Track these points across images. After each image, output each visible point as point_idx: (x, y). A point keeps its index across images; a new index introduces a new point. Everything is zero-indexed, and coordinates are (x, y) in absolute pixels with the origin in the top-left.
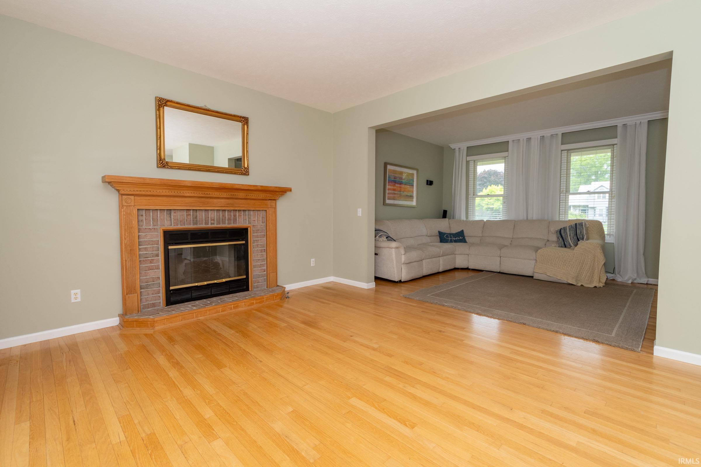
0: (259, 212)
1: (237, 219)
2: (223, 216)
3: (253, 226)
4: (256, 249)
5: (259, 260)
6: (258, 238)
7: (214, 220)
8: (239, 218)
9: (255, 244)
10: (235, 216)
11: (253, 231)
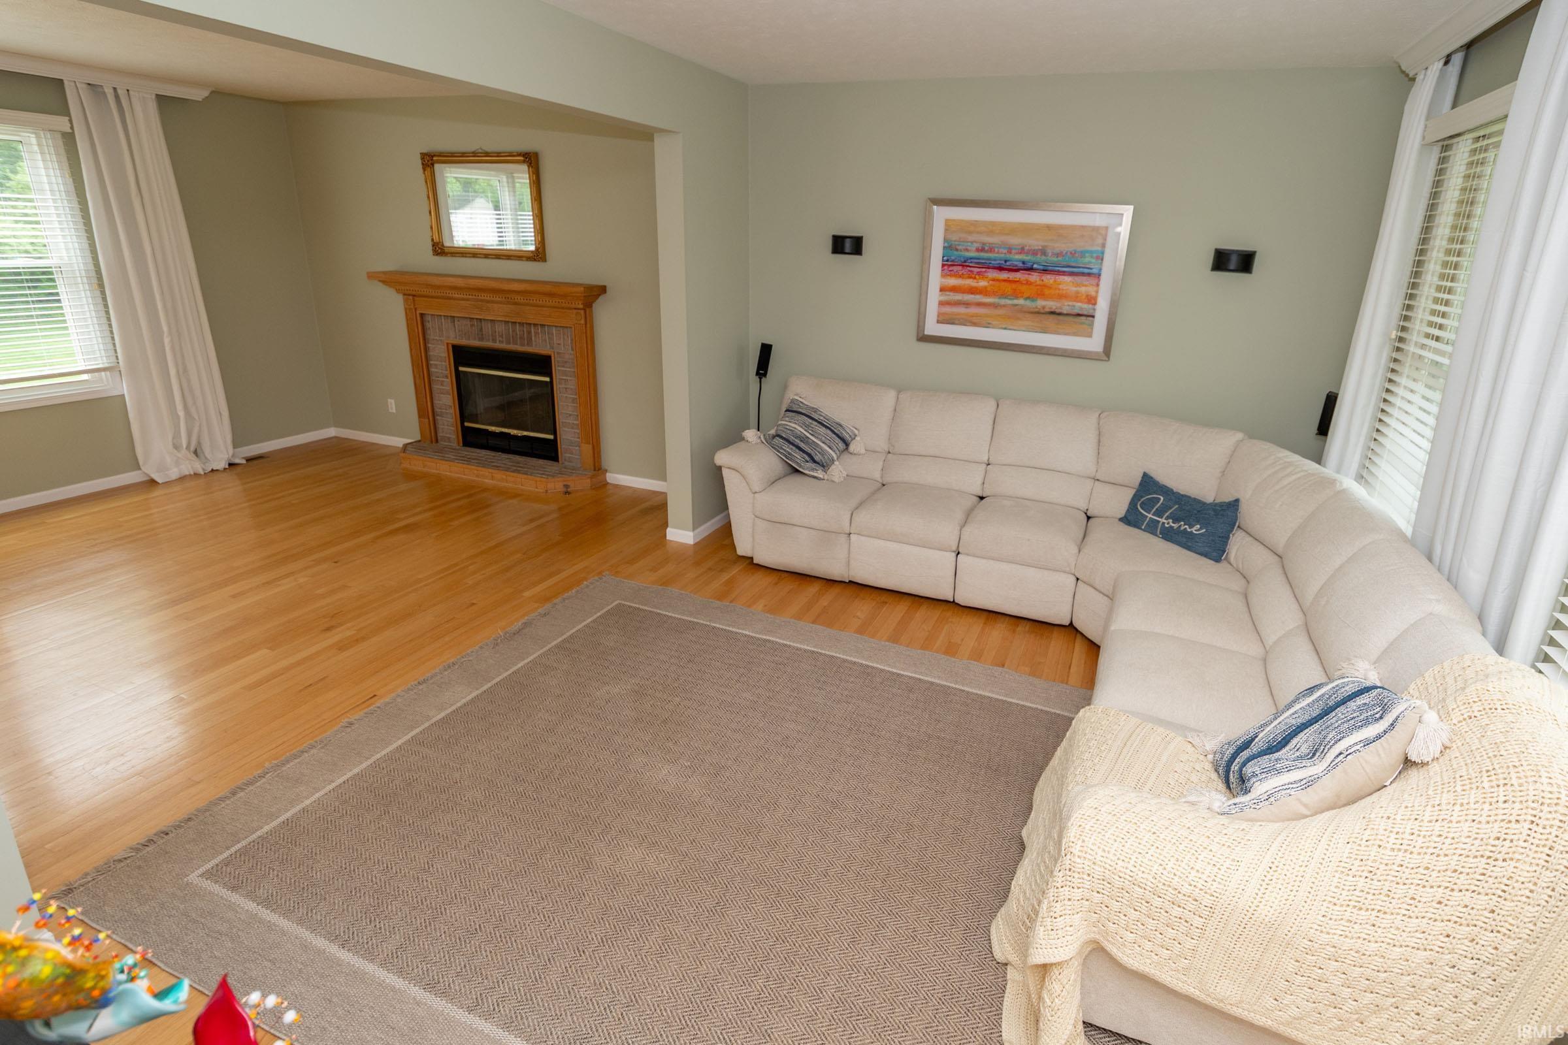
0: (565, 330)
1: (533, 338)
2: (513, 331)
3: (558, 353)
4: (565, 395)
5: (570, 415)
6: (567, 376)
7: (502, 336)
8: (535, 336)
9: (563, 386)
10: (529, 333)
11: (558, 362)
